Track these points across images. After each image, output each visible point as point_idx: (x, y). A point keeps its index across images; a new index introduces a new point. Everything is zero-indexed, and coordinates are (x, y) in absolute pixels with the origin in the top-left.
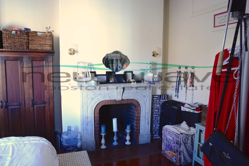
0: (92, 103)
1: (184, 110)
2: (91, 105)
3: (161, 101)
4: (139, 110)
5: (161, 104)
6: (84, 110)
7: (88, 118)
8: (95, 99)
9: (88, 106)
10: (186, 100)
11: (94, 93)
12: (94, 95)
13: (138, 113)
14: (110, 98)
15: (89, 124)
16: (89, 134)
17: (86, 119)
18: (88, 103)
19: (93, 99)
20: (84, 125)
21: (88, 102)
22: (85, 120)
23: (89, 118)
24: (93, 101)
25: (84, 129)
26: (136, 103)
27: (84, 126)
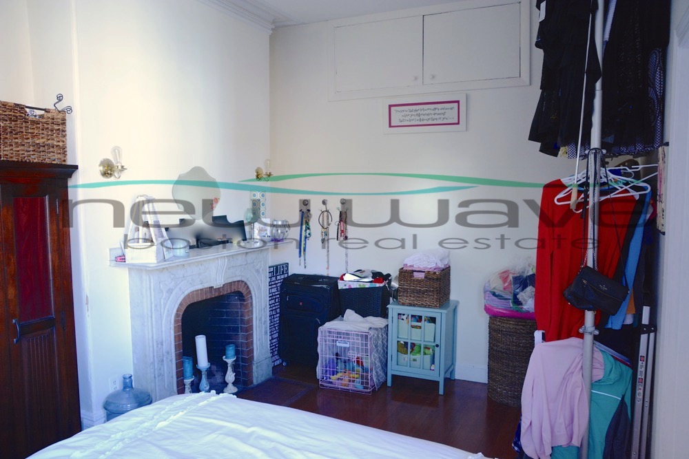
0: (169, 302)
1: (347, 287)
2: (167, 307)
3: (279, 277)
4: (250, 305)
5: (279, 285)
6: (154, 325)
7: (162, 345)
8: (174, 292)
9: (162, 311)
10: (328, 268)
11: (172, 276)
12: (173, 282)
13: (248, 311)
14: (202, 283)
15: (165, 358)
16: (166, 386)
17: (159, 346)
18: (162, 303)
19: (170, 291)
20: (154, 367)
21: (162, 301)
22: (157, 352)
23: (164, 344)
24: (171, 297)
25: (156, 376)
26: (245, 289)
27: (156, 367)
